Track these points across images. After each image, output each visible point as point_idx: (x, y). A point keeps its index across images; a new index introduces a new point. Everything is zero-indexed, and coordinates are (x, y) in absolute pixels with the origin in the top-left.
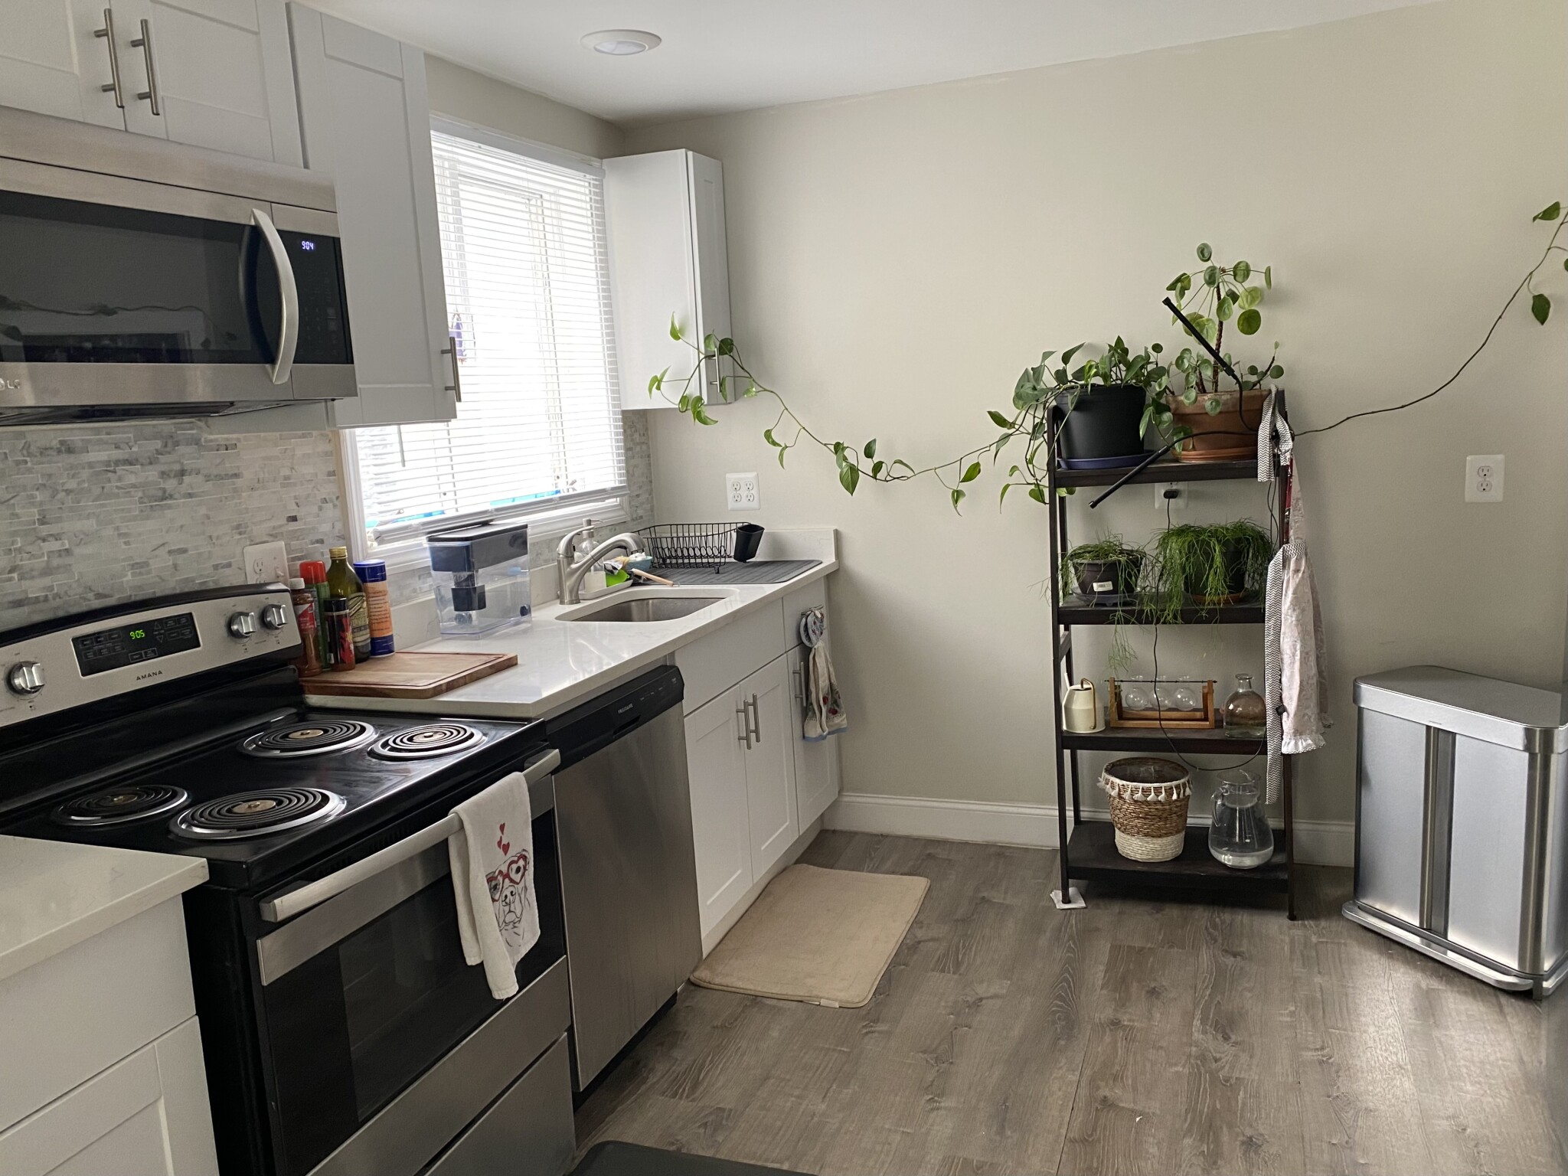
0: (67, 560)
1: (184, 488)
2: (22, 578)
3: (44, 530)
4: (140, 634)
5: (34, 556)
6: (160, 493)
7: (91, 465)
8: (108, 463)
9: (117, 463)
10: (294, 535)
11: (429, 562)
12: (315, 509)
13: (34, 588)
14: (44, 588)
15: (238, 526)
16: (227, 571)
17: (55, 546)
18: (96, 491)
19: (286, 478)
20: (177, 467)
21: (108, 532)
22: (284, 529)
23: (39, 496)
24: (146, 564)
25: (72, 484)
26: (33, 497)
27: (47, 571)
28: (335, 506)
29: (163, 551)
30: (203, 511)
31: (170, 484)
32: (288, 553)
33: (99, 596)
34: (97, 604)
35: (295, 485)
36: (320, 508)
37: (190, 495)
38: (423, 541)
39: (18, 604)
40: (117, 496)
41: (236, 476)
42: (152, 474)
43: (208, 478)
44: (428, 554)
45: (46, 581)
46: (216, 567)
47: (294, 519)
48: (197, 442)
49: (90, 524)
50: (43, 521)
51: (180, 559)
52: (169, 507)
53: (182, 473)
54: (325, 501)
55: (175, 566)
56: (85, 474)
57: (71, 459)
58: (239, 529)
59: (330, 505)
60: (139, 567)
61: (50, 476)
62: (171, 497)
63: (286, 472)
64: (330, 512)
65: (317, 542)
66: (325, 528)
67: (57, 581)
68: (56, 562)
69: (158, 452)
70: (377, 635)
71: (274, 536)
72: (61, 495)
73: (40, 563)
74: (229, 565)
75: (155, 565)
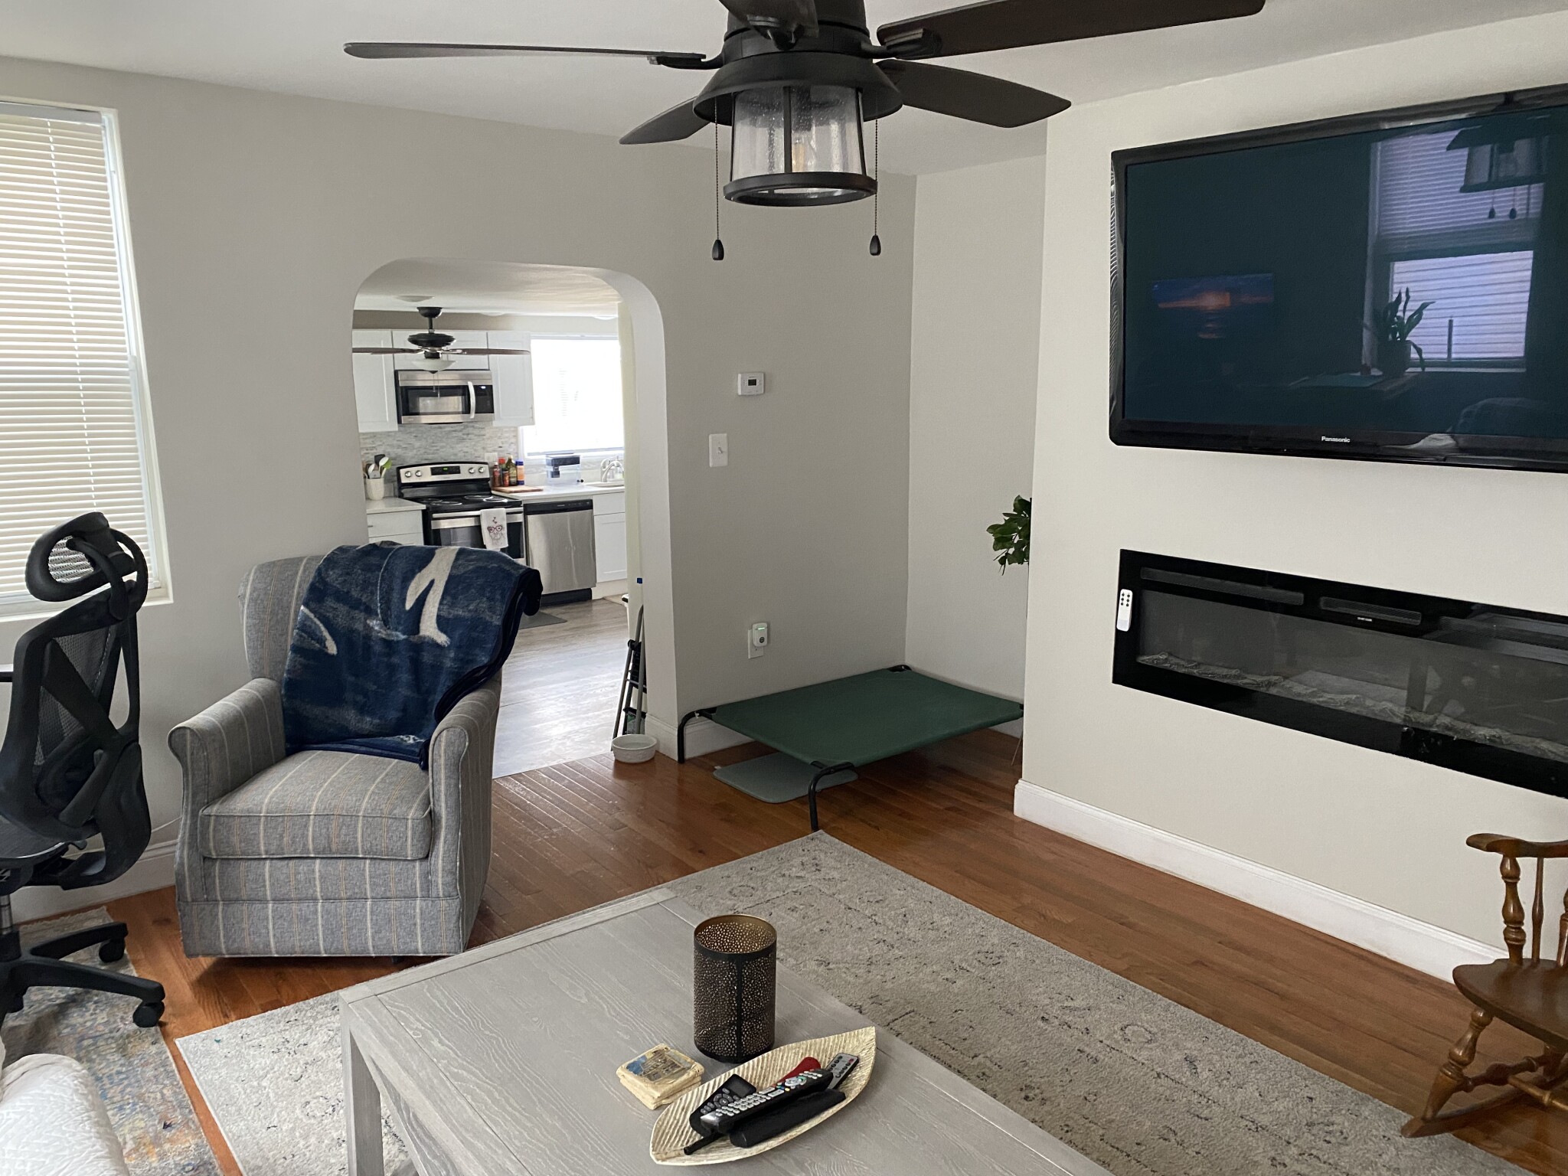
2: (427, 454)
4: (447, 469)
6: (462, 438)
8: (450, 431)
10: (501, 451)
12: (508, 445)
13: (430, 457)
18: (446, 436)
19: (499, 436)
20: (466, 432)
22: (497, 450)
23: (432, 437)
25: (440, 435)
28: (515, 444)
30: (473, 443)
31: (465, 437)
32: (499, 456)
35: (502, 438)
37: (470, 439)
40: (451, 438)
41: (484, 435)
42: (460, 434)
43: (475, 435)
46: (476, 457)
47: (501, 447)
48: (474, 427)
49: (444, 444)
51: (466, 454)
52: (464, 442)
53: (468, 434)
54: (512, 443)
56: (444, 433)
57: (441, 429)
58: (484, 448)
60: (455, 455)
61: (435, 433)
64: (513, 446)
65: (508, 454)
66: (511, 450)
67: (436, 456)
69: (460, 429)
70: (519, 479)
71: (494, 451)
72: (437, 437)
75: (460, 454)
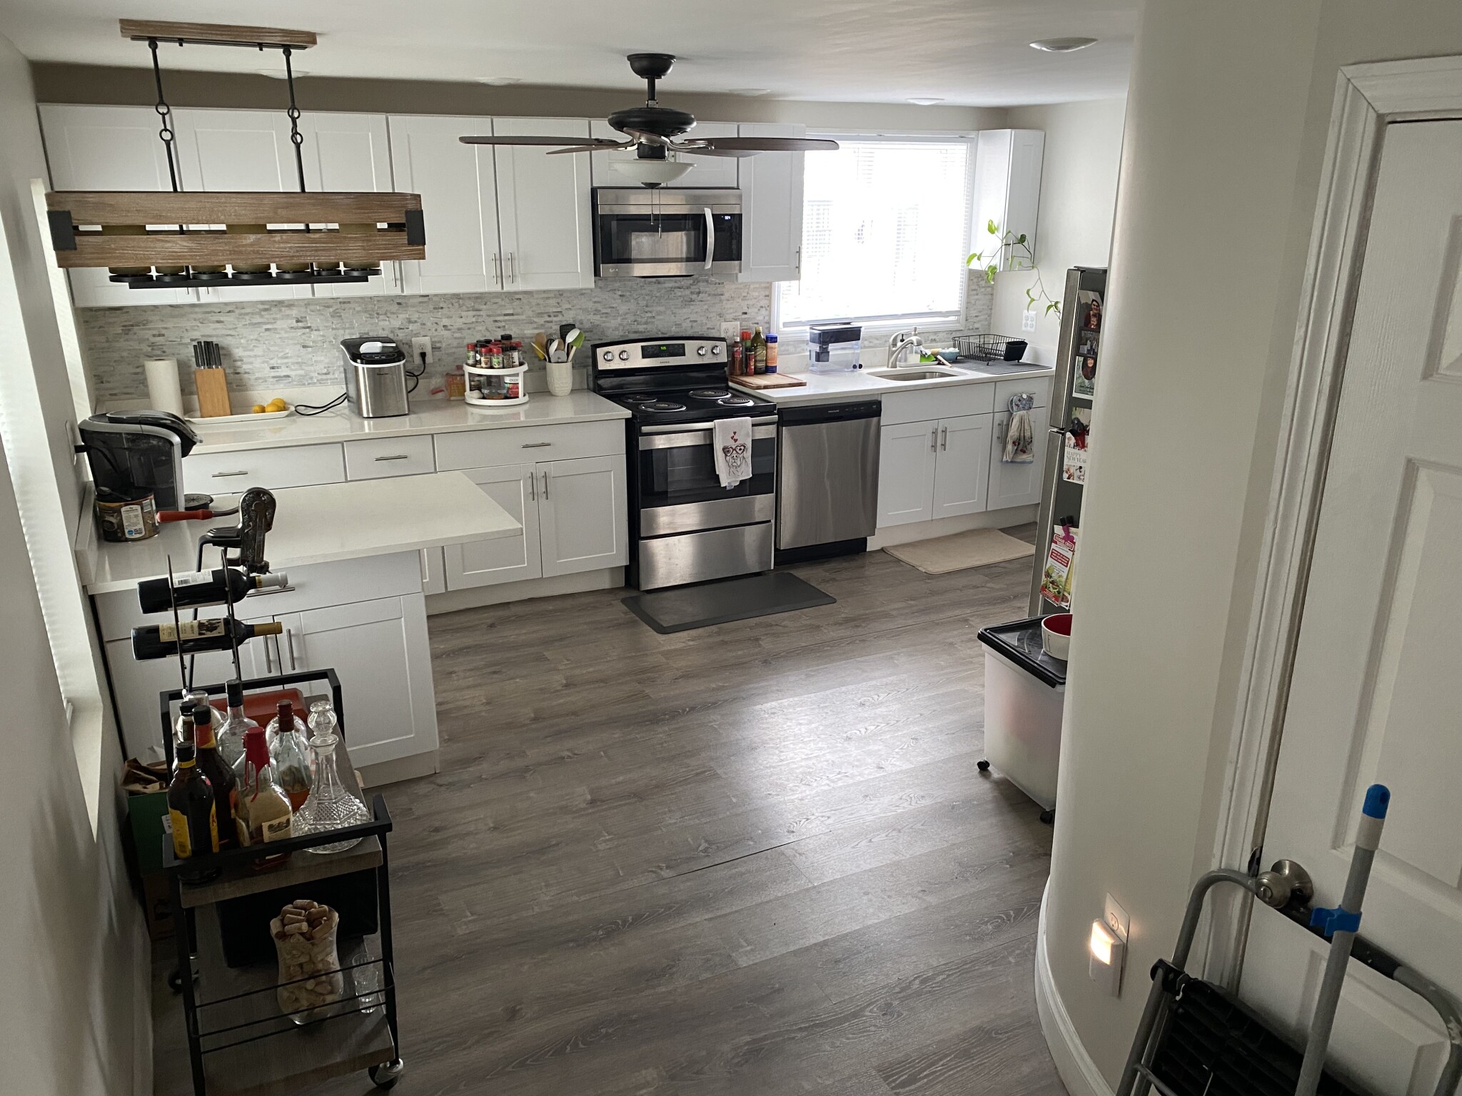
0: (653, 320)
1: (699, 298)
2: (638, 324)
3: (647, 309)
4: (665, 348)
5: (642, 317)
6: (689, 300)
7: (665, 288)
8: (672, 288)
9: (675, 288)
10: (744, 320)
11: (808, 338)
12: (756, 310)
13: (641, 328)
14: (644, 329)
15: (720, 314)
16: (713, 331)
17: (650, 315)
18: (666, 297)
19: (744, 297)
20: (697, 290)
21: (669, 312)
22: (740, 317)
23: (647, 298)
24: (680, 324)
25: (658, 294)
26: (644, 298)
27: (646, 323)
28: (766, 310)
29: (688, 321)
30: (706, 307)
31: (694, 297)
32: (741, 326)
33: (662, 333)
34: (661, 336)
35: (748, 299)
36: (759, 310)
37: (701, 301)
38: (807, 328)
39: (635, 332)
40: (673, 299)
41: (722, 295)
42: (687, 292)
43: (709, 295)
44: (809, 334)
45: (645, 326)
46: (708, 329)
47: (746, 313)
48: (707, 281)
49: (662, 309)
50: (647, 306)
51: (694, 324)
52: (692, 305)
53: (699, 293)
54: (762, 307)
55: (692, 327)
56: (663, 291)
57: (659, 286)
58: (720, 315)
59: (764, 309)
60: (678, 325)
61: (651, 291)
62: (694, 301)
63: (745, 294)
64: (763, 311)
65: (755, 323)
66: (760, 318)
67: (649, 327)
68: (649, 320)
69: (691, 284)
70: (769, 365)
71: (736, 320)
72: (654, 298)
73: (644, 320)
74: (714, 329)
75: (684, 325)
